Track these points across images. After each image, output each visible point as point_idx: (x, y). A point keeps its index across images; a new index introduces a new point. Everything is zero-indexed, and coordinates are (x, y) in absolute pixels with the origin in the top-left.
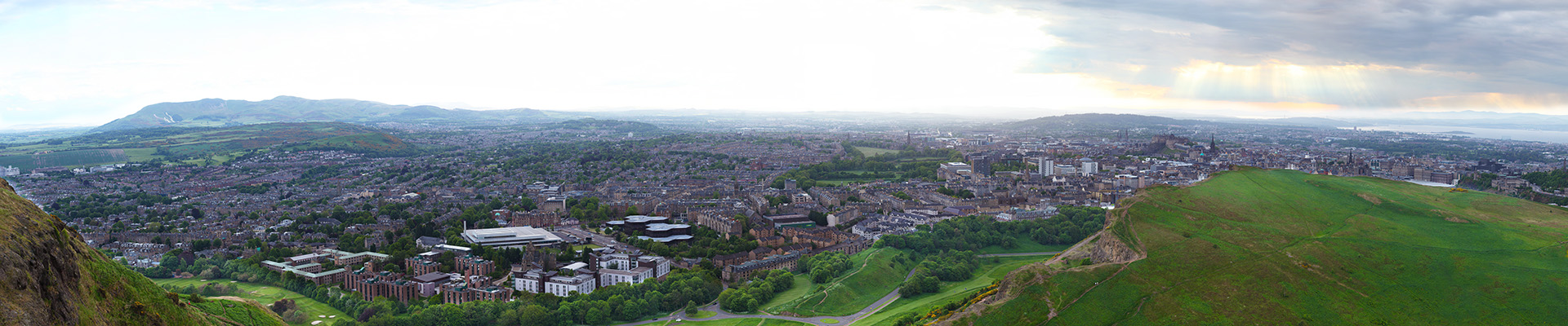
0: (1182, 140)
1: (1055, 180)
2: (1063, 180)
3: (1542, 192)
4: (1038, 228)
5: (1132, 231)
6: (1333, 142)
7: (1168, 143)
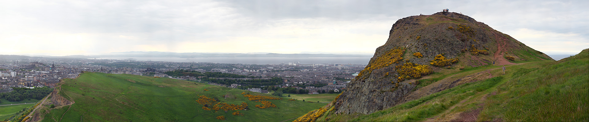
0: (41, 64)
1: (3, 78)
2: (6, 78)
3: (172, 78)
4: (8, 96)
5: (66, 94)
6: (89, 64)
7: (36, 65)
